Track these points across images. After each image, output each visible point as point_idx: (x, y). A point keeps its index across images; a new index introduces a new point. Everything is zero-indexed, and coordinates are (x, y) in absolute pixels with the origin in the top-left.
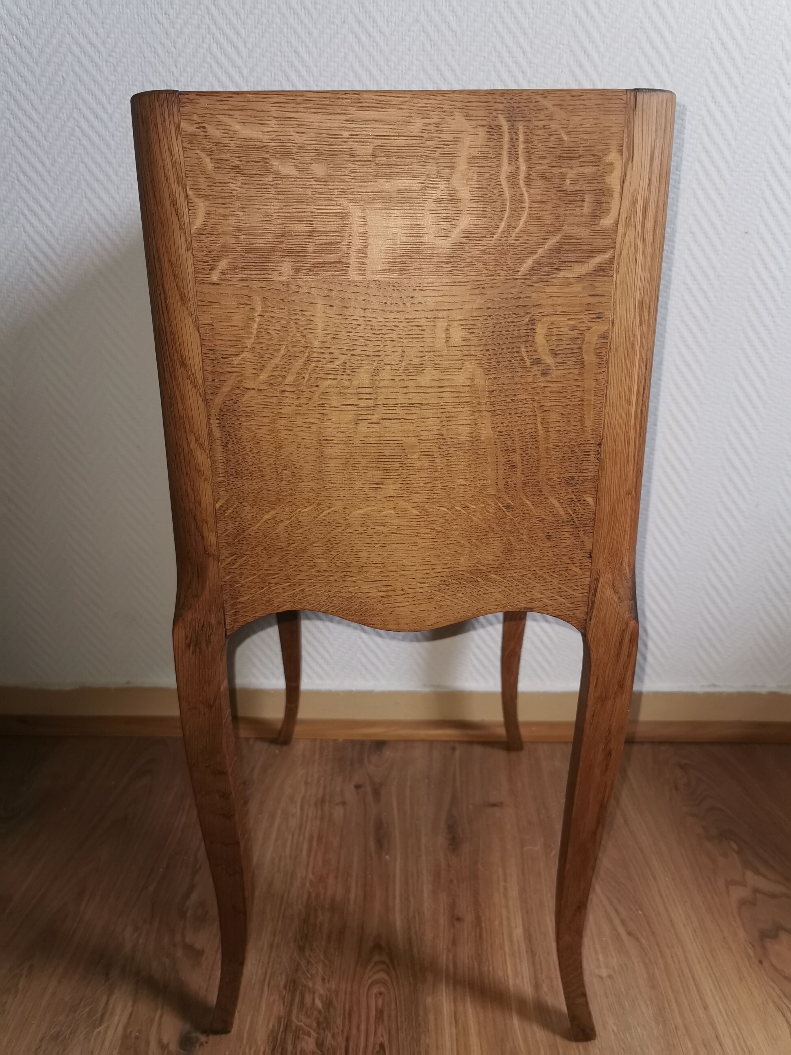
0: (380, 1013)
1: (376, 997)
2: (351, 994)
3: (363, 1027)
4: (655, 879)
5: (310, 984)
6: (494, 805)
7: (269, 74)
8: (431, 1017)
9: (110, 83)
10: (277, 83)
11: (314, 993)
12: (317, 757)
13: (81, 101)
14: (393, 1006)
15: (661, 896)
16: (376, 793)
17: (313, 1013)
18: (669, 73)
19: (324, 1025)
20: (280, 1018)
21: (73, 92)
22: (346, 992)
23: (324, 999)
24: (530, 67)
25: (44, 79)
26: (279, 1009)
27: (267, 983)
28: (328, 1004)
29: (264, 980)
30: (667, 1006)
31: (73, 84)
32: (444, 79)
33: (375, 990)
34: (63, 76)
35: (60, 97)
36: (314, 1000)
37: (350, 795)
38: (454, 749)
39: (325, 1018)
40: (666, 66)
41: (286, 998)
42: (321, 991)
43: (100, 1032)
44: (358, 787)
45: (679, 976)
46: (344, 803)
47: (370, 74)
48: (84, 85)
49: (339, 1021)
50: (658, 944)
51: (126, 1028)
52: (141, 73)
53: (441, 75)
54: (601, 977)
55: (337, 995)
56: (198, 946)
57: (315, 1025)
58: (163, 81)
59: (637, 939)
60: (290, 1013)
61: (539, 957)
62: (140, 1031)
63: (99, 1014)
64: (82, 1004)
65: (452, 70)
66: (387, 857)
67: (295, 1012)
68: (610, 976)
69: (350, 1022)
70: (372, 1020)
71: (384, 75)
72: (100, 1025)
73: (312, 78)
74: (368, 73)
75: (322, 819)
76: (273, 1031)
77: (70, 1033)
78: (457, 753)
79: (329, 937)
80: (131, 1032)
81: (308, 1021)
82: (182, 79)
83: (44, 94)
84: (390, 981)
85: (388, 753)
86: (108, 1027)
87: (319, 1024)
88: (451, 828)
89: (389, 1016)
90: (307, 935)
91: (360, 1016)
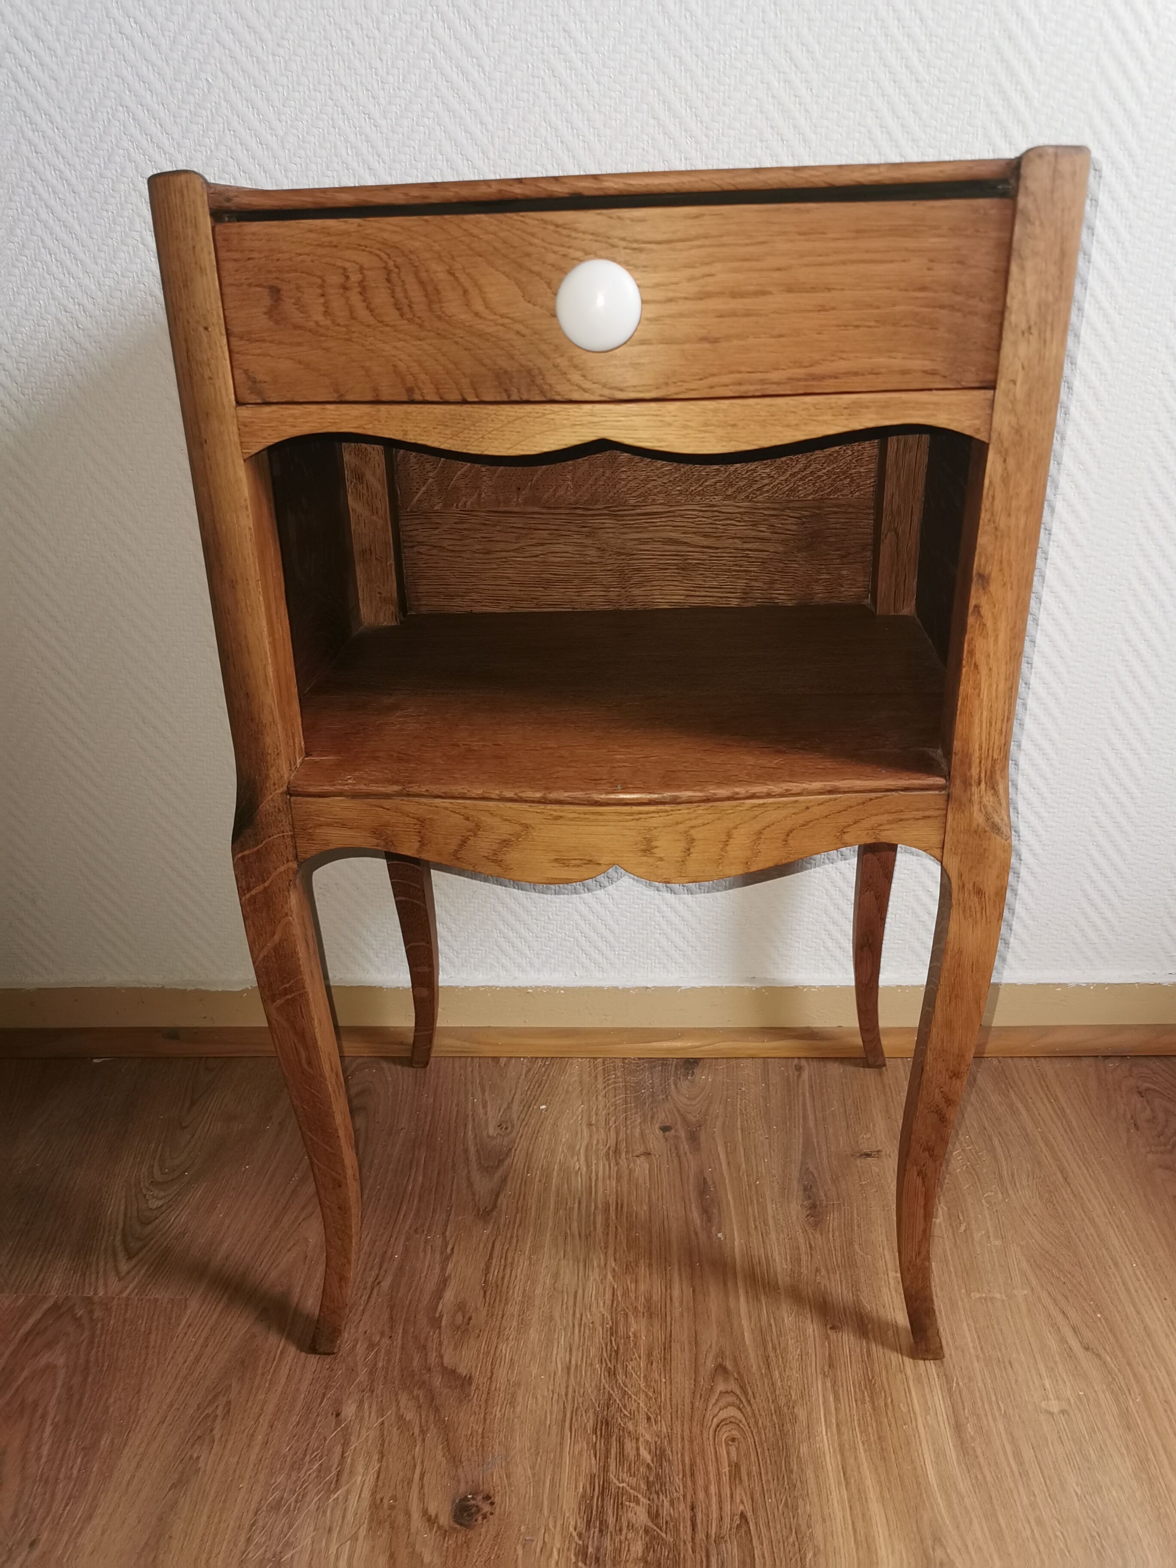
0: (735, 1467)
1: (727, 1445)
2: (691, 1441)
3: (713, 1489)
4: (1116, 1265)
5: (630, 1426)
6: (868, 1155)
7: (525, 66)
8: (810, 1474)
9: (280, 89)
10: (537, 80)
11: (637, 1440)
12: (600, 1086)
13: (236, 118)
14: (753, 1458)
15: (1128, 1290)
16: (693, 1138)
17: (638, 1470)
18: (1150, 42)
19: (658, 1487)
20: (592, 1477)
21: (223, 103)
22: (683, 1438)
23: (653, 1448)
24: (931, 42)
25: (178, 85)
26: (588, 1464)
27: (567, 1424)
28: (660, 1455)
29: (564, 1421)
30: (1151, 1456)
31: (223, 92)
32: (796, 66)
33: (724, 1435)
34: (207, 80)
35: (204, 113)
36: (638, 1449)
37: (656, 1141)
38: (799, 1068)
39: (657, 1475)
40: (1146, 32)
41: (598, 1447)
42: (648, 1437)
43: (337, 1498)
44: (665, 1129)
45: (1166, 1411)
46: (648, 1154)
47: (681, 62)
48: (240, 93)
49: (678, 1481)
50: (1129, 1364)
51: (374, 1493)
52: (327, 71)
53: (791, 59)
54: (1051, 1414)
55: (670, 1442)
56: (463, 1371)
57: (643, 1486)
58: (361, 83)
59: (1098, 1356)
60: (605, 1469)
61: (958, 1383)
62: (394, 1498)
63: (334, 1472)
64: (308, 1458)
65: (808, 51)
66: (720, 1235)
67: (612, 1467)
68: (1063, 1412)
69: (694, 1483)
70: (725, 1479)
71: (702, 62)
72: (336, 1489)
73: (590, 71)
74: (677, 60)
75: (619, 1179)
76: (584, 1496)
77: (296, 1501)
78: (805, 1075)
79: (649, 1355)
80: (382, 1500)
81: (633, 1481)
82: (391, 78)
83: (179, 108)
84: (744, 1421)
85: (703, 1077)
86: (348, 1492)
87: (649, 1485)
88: (808, 1190)
89: (749, 1474)
90: (617, 1352)
91: (707, 1473)
